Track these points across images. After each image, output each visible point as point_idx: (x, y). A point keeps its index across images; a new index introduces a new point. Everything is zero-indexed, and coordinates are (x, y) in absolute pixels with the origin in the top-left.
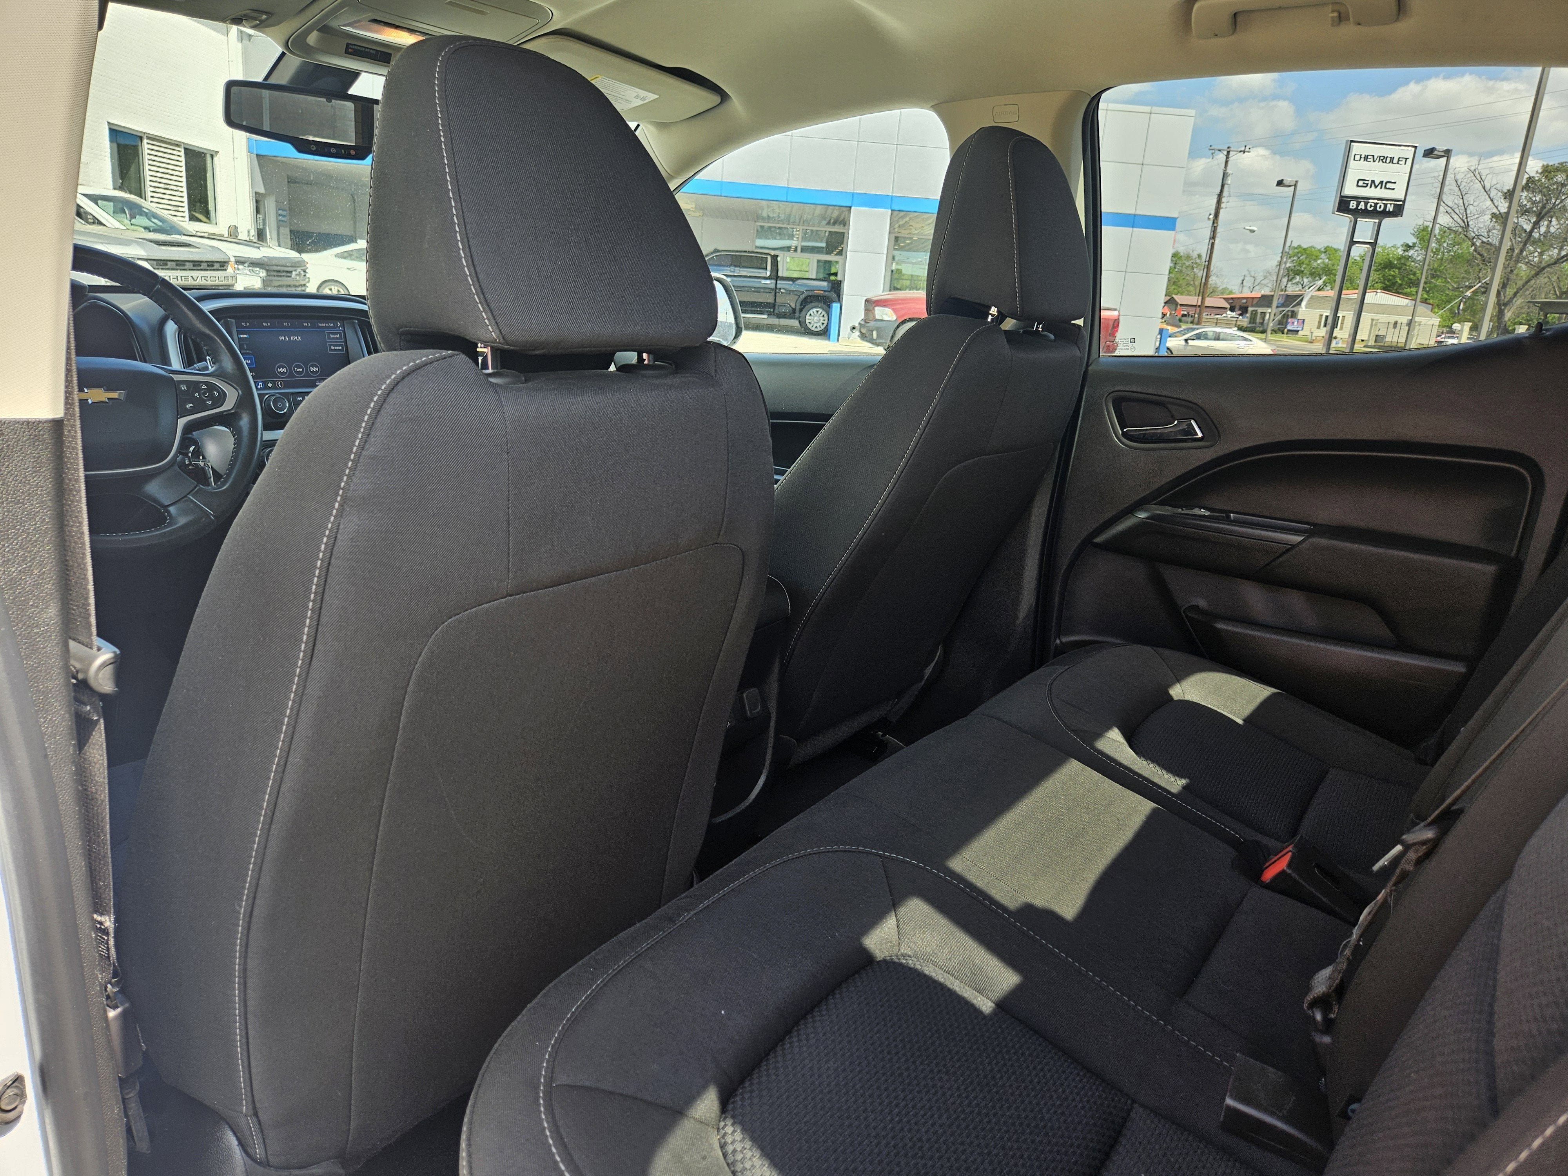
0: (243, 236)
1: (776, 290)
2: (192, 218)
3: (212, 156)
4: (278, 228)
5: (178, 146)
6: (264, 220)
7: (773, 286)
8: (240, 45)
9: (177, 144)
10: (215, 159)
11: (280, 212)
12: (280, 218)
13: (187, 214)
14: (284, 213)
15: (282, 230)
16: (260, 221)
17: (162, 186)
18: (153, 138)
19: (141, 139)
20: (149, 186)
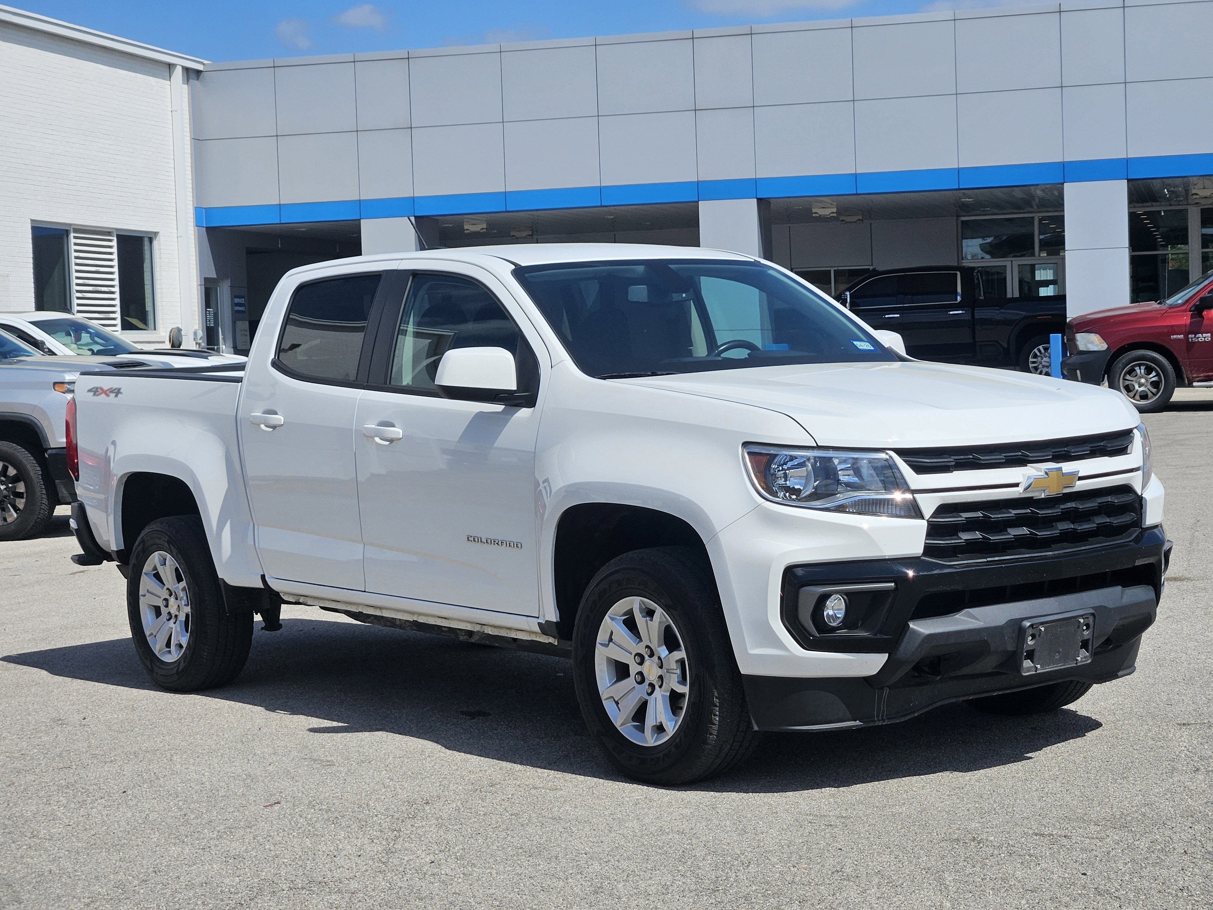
0: (188, 344)
1: (973, 324)
2: (127, 326)
3: (151, 240)
4: (234, 323)
5: (109, 233)
6: (216, 315)
7: (968, 317)
8: (186, 86)
9: (108, 232)
10: (155, 243)
11: (237, 300)
12: (236, 308)
13: (118, 322)
14: (242, 301)
15: (239, 323)
16: (211, 317)
17: (90, 288)
18: (80, 230)
19: (67, 233)
20: (75, 291)
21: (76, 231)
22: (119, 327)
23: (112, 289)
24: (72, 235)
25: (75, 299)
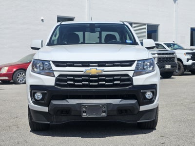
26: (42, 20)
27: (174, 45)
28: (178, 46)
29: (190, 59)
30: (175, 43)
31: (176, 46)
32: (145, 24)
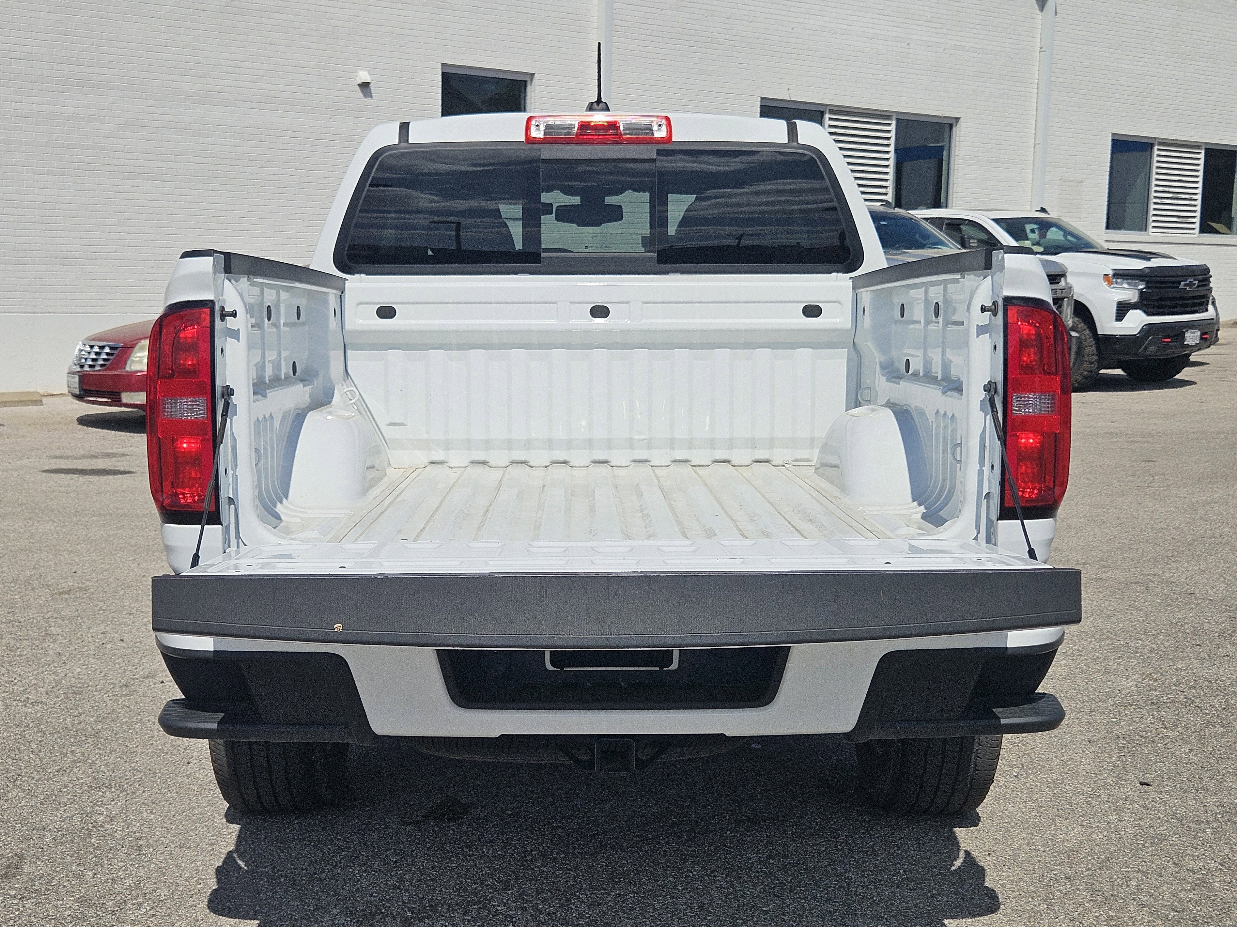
2: (1205, 230)
5: (1198, 147)
9: (1196, 146)
13: (1197, 226)
17: (1170, 195)
18: (1164, 143)
19: (1152, 145)
20: (1152, 198)
21: (1160, 144)
22: (1197, 231)
23: (1194, 197)
24: (1156, 147)
25: (1152, 204)
26: (365, 86)
27: (1044, 225)
28: (1067, 232)
29: (1134, 306)
30: (1052, 215)
31: (1053, 235)
32: (886, 115)
